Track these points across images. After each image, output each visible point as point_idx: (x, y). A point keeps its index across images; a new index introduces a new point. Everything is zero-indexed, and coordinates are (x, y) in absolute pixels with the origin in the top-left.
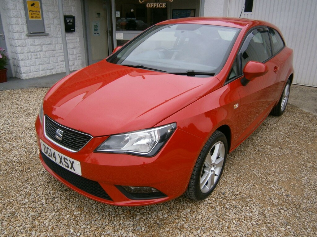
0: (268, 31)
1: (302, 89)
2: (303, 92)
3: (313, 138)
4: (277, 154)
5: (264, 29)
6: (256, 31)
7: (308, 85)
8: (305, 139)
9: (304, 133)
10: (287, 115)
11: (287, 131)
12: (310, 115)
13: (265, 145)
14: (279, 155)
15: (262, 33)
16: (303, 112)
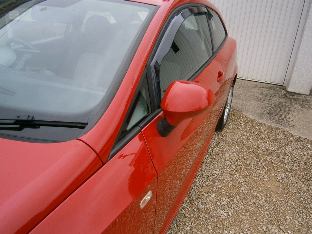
0: (205, 13)
1: (242, 84)
2: (243, 89)
3: (268, 167)
4: (225, 214)
5: (198, 9)
6: (187, 11)
7: (247, 79)
8: (258, 171)
9: (255, 158)
10: (231, 128)
11: (234, 158)
12: (256, 123)
13: (206, 195)
14: (229, 215)
15: (197, 16)
16: (248, 120)
